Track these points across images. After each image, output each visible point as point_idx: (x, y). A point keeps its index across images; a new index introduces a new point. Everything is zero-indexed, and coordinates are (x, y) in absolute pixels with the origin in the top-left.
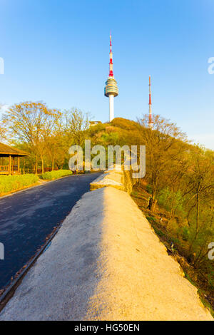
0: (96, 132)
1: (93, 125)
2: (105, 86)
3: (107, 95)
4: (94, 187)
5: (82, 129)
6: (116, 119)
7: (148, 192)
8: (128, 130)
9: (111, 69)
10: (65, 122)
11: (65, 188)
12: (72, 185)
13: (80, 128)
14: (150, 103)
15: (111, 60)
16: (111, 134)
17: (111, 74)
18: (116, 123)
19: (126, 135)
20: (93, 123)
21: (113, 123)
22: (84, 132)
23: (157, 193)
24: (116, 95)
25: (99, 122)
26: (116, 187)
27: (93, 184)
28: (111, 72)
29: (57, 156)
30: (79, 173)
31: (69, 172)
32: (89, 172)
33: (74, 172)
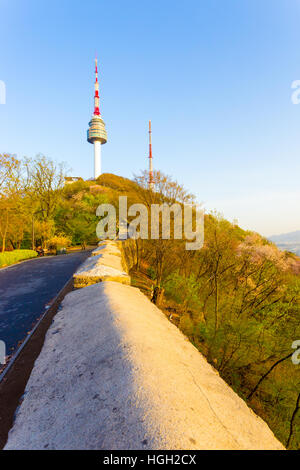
0: (76, 192)
1: (71, 183)
3: (91, 140)
5: (54, 187)
6: (104, 176)
7: (150, 277)
9: (97, 105)
10: (25, 175)
11: (26, 280)
12: (37, 275)
13: (49, 186)
14: (150, 156)
15: (97, 92)
16: (98, 196)
17: (97, 112)
18: (105, 181)
20: (70, 179)
21: (99, 181)
22: (57, 192)
24: (104, 142)
25: (79, 179)
27: (78, 275)
28: (97, 109)
29: (11, 228)
30: (48, 254)
31: (32, 253)
32: (64, 252)
33: (41, 253)
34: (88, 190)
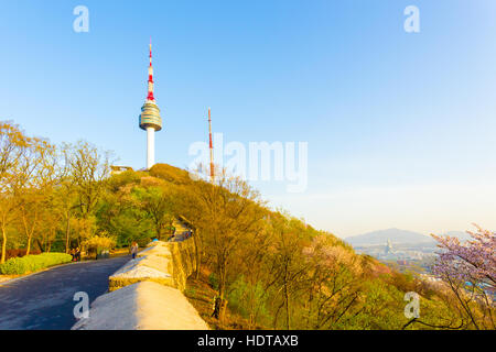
0: (123, 183)
1: (119, 173)
2: (141, 113)
3: (144, 127)
4: (117, 283)
5: (97, 177)
6: (158, 166)
7: (212, 286)
8: (179, 184)
9: (151, 90)
10: (62, 163)
11: (55, 290)
13: (92, 176)
14: (211, 146)
15: (151, 77)
16: (150, 189)
17: (151, 97)
18: (158, 171)
19: (175, 192)
20: (118, 169)
21: (152, 172)
22: (100, 183)
23: (227, 288)
24: (158, 128)
25: (128, 168)
26: (159, 281)
27: (115, 277)
28: (151, 94)
29: (40, 226)
30: (86, 259)
31: (66, 257)
32: (106, 256)
34: (138, 181)
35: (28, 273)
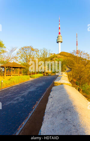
0: (53, 58)
1: (52, 55)
2: (57, 38)
3: (58, 42)
5: (48, 56)
6: (62, 52)
7: (77, 84)
8: (67, 57)
9: (59, 32)
10: (40, 54)
11: (41, 82)
12: (43, 81)
13: (46, 56)
14: (77, 45)
15: (60, 28)
18: (62, 54)
19: (66, 59)
20: (52, 54)
21: (60, 54)
22: (48, 58)
24: (61, 42)
25: (54, 54)
28: (60, 33)
30: (46, 75)
31: (42, 75)
32: (50, 75)
33: (44, 75)
34: (57, 57)
35: (36, 78)
